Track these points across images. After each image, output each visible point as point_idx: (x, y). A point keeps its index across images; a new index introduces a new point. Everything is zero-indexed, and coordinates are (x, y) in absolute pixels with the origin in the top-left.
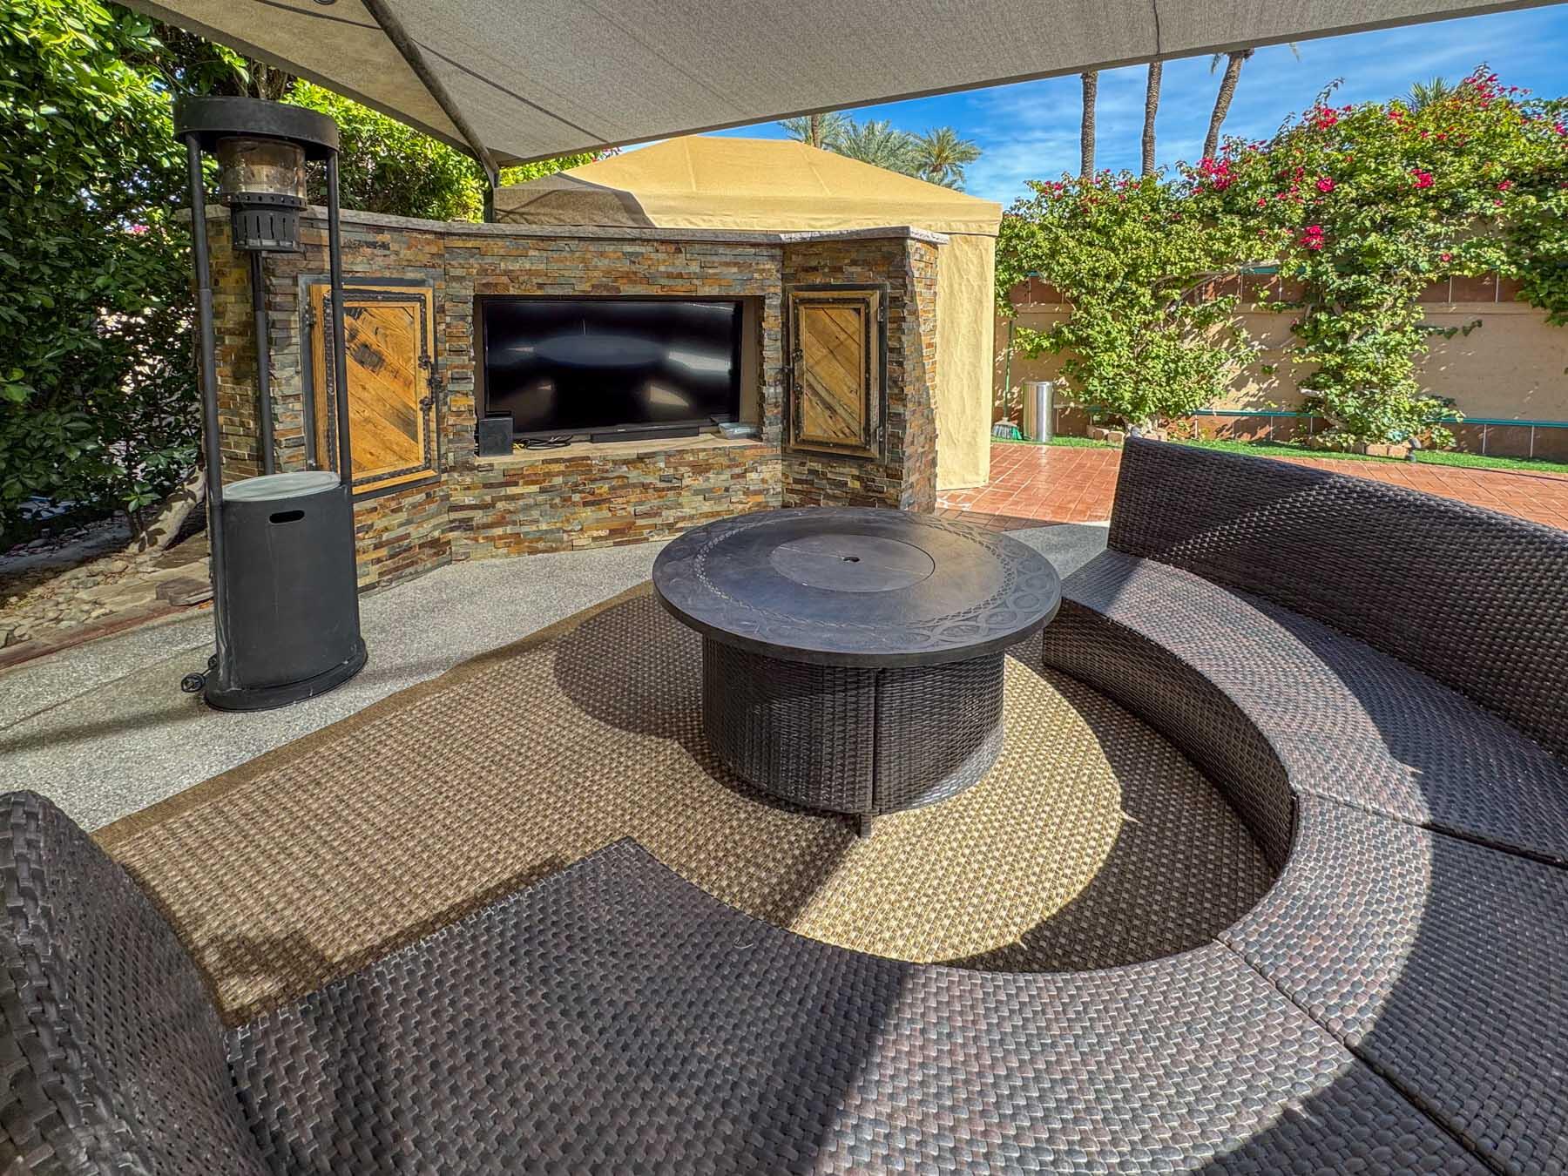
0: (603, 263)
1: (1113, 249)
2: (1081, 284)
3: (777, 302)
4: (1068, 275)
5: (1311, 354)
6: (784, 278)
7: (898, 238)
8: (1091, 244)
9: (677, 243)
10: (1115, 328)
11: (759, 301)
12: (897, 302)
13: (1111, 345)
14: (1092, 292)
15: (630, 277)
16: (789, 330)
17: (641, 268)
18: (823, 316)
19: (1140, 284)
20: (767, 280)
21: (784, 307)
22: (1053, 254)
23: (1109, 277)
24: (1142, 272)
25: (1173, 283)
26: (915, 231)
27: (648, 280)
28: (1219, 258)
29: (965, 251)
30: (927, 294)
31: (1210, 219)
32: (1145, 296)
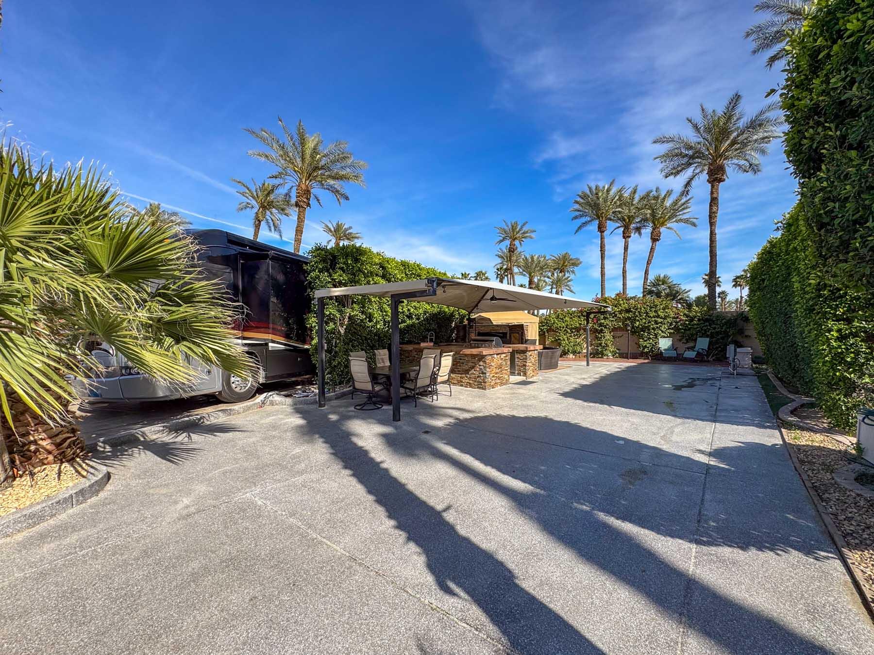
0: (490, 328)
1: (564, 322)
2: (558, 329)
4: (556, 327)
6: (510, 330)
7: (523, 325)
8: (560, 321)
9: (497, 326)
10: (565, 337)
11: (506, 333)
12: (523, 333)
13: (564, 340)
14: (560, 330)
15: (493, 330)
16: (510, 336)
18: (514, 334)
19: (568, 329)
20: (507, 330)
21: (510, 333)
22: (554, 323)
23: (563, 328)
24: (568, 327)
25: (574, 329)
26: (525, 324)
28: (580, 324)
29: (534, 326)
30: (527, 332)
31: (579, 317)
32: (569, 331)
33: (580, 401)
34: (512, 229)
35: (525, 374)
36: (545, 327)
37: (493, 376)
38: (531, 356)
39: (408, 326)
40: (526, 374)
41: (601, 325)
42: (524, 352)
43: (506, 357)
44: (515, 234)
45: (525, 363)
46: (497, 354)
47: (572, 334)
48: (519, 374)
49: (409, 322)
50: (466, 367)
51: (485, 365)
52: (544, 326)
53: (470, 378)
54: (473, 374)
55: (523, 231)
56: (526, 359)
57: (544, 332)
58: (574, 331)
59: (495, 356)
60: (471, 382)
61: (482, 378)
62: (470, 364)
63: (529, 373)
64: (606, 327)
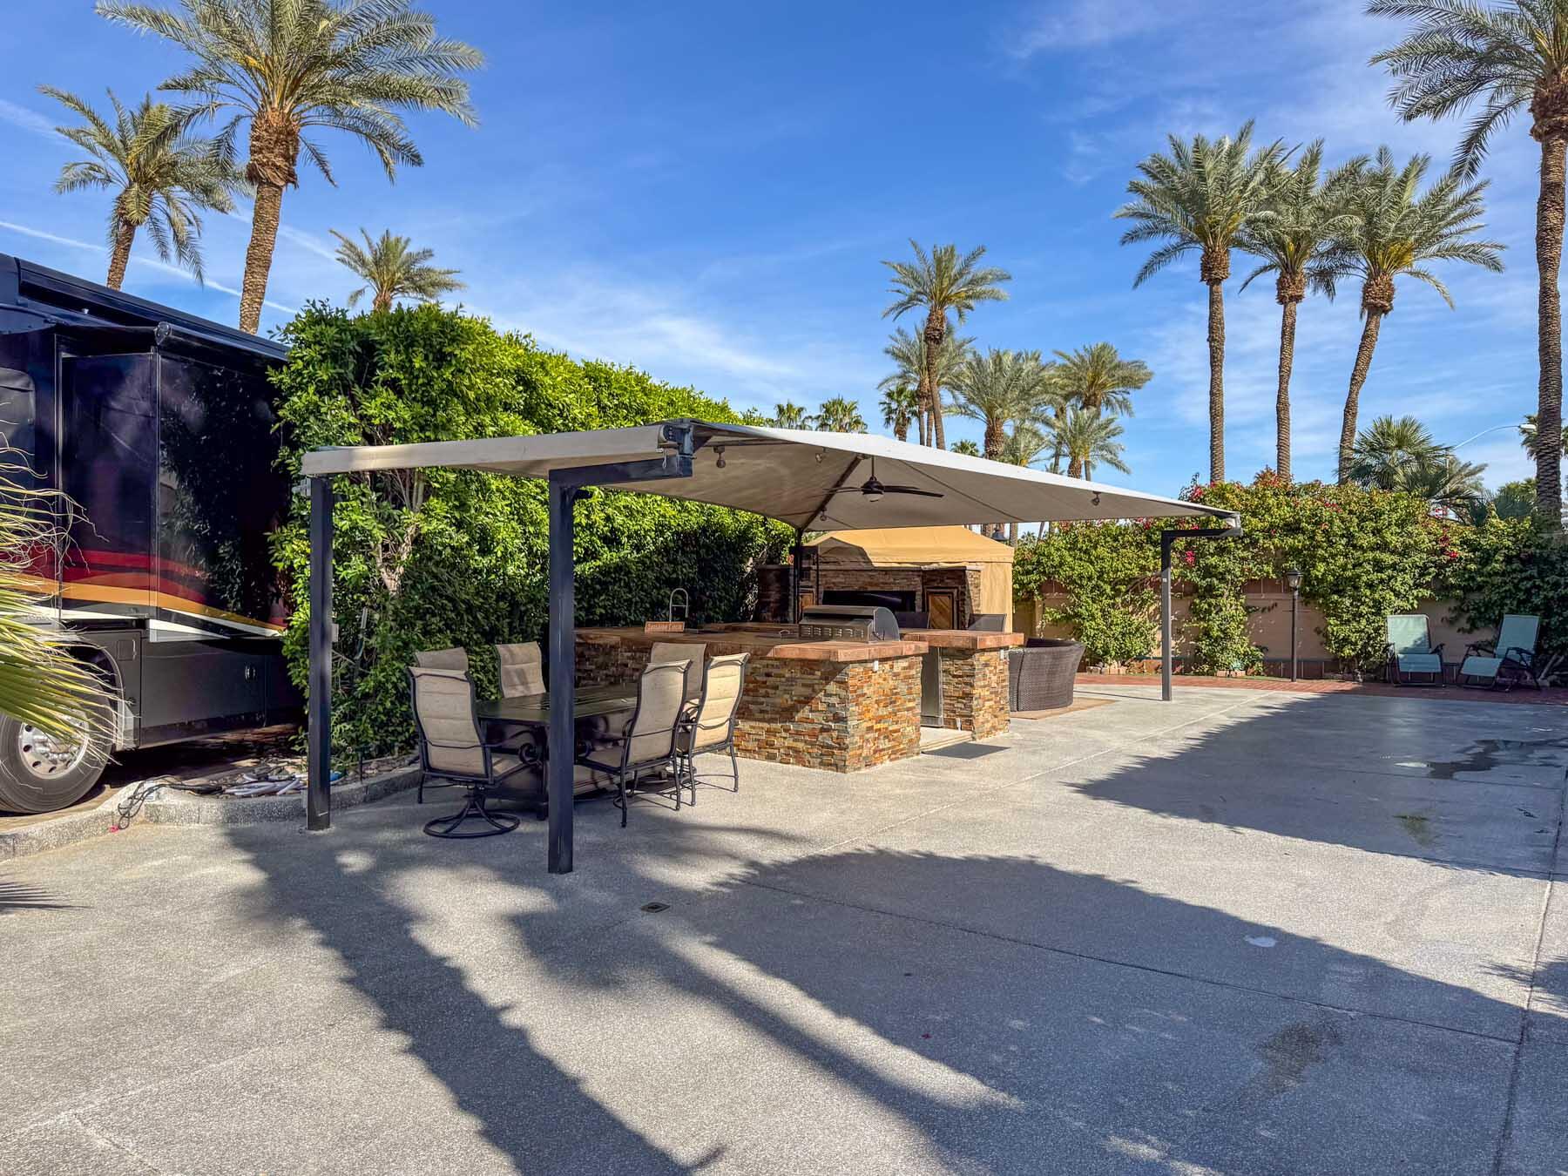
0: (862, 579)
1: (1092, 563)
2: (1074, 582)
3: (920, 593)
4: (1069, 577)
5: (1195, 622)
6: (923, 584)
7: (963, 570)
8: (1081, 559)
9: (886, 571)
10: (1095, 608)
11: (912, 594)
12: (963, 593)
13: (1093, 617)
14: (1081, 586)
15: (871, 584)
16: (924, 604)
17: (875, 581)
18: (937, 598)
19: (1106, 582)
20: (916, 585)
21: (923, 595)
22: (1061, 565)
23: (1090, 578)
24: (1105, 576)
25: (1122, 582)
26: (968, 567)
27: (877, 585)
28: (1143, 568)
29: (998, 570)
30: (976, 590)
31: (1140, 546)
32: (1108, 589)
33: (1141, 812)
34: (939, 268)
35: (969, 723)
36: (1034, 577)
37: (870, 729)
38: (986, 665)
39: (605, 571)
40: (971, 723)
41: (1208, 572)
42: (965, 653)
43: (910, 667)
44: (945, 284)
45: (968, 689)
46: (883, 660)
47: (1119, 600)
48: (951, 724)
49: (608, 556)
50: (784, 700)
51: (843, 693)
52: (1028, 573)
53: (798, 733)
54: (807, 721)
55: (969, 277)
56: (973, 676)
57: (1031, 593)
58: (1123, 588)
59: (876, 665)
60: (800, 745)
61: (835, 734)
62: (799, 690)
63: (981, 719)
64: (1222, 579)
